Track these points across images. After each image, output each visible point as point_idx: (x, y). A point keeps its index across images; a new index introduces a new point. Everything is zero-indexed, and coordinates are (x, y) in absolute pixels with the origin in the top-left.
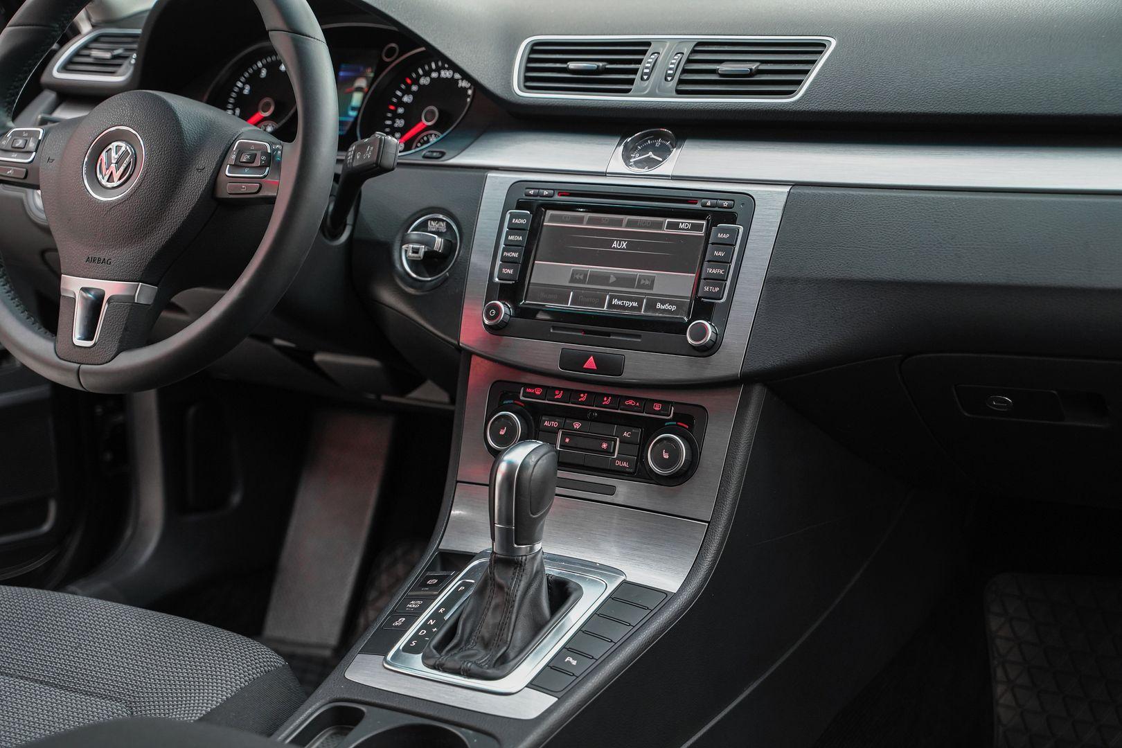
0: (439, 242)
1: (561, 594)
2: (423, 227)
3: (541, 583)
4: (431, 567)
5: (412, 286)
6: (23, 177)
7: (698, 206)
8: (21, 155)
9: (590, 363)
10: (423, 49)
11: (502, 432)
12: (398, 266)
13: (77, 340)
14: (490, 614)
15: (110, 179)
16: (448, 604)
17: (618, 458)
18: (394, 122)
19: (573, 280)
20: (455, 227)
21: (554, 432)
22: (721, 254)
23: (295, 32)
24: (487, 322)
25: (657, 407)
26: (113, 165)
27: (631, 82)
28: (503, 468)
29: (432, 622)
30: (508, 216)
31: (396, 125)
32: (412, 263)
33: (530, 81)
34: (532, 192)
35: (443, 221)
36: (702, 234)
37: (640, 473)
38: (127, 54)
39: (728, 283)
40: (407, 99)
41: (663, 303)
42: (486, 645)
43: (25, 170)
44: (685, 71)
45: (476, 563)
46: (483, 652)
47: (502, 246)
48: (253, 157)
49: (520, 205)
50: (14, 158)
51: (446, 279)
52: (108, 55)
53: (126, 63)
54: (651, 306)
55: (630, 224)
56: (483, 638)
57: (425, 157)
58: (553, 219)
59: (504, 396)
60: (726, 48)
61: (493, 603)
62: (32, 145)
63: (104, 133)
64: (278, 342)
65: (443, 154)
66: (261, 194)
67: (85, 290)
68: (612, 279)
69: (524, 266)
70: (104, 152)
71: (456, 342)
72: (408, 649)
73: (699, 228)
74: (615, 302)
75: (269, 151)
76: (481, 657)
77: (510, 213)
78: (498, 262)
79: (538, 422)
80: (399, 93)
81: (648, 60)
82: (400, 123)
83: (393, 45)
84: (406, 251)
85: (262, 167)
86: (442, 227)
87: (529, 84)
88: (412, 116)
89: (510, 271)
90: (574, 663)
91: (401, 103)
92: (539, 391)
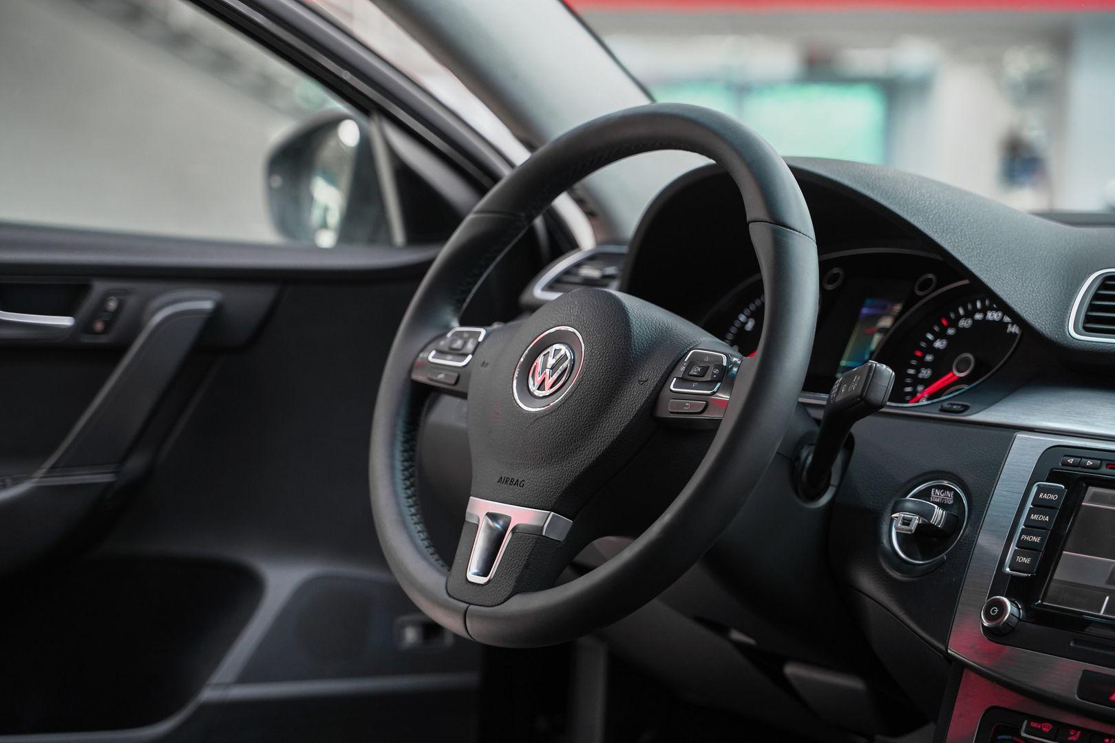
0: (939, 514)
2: (925, 494)
5: (898, 569)
6: (453, 382)
8: (457, 357)
10: (966, 282)
12: (885, 541)
13: (473, 575)
15: (541, 387)
18: (918, 372)
19: (1109, 582)
20: (964, 499)
23: (778, 223)
24: (986, 624)
26: (547, 371)
30: (1035, 489)
31: (920, 376)
32: (902, 538)
33: (1091, 322)
34: (1071, 461)
35: (951, 489)
40: (939, 344)
43: (456, 375)
47: (1021, 526)
48: (705, 370)
49: (1054, 476)
51: (942, 563)
52: (597, 274)
57: (943, 410)
58: (1095, 498)
59: (1000, 729)
62: (470, 346)
63: (546, 333)
64: (736, 635)
65: (966, 408)
66: (706, 416)
69: (1048, 556)
70: (542, 355)
71: (942, 647)
75: (725, 364)
77: (1038, 485)
78: (1013, 547)
80: (930, 337)
82: (925, 373)
83: (930, 276)
84: (896, 522)
86: (949, 498)
87: (1088, 325)
88: (942, 364)
89: (1026, 560)
91: (931, 349)
92: (1046, 729)
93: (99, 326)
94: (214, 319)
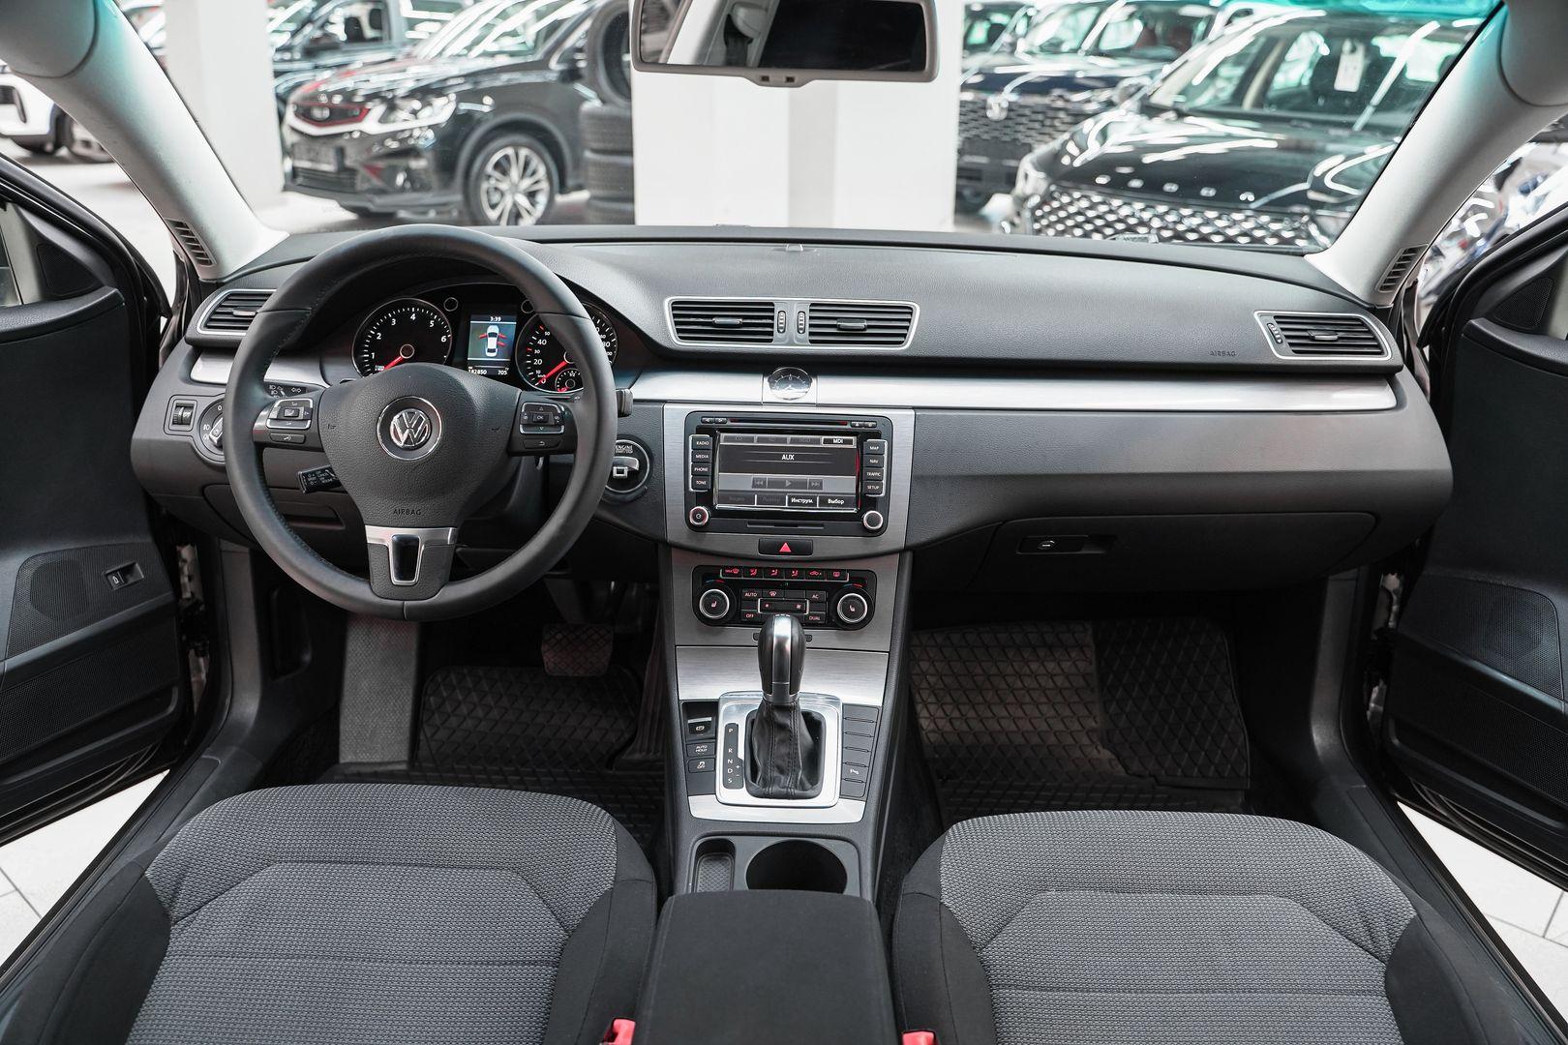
0: (635, 463)
4: (687, 717)
6: (303, 442)
7: (848, 427)
8: (294, 423)
9: (785, 548)
11: (714, 605)
13: (396, 581)
15: (408, 442)
16: (731, 743)
17: (810, 614)
18: (533, 362)
19: (754, 486)
20: (641, 447)
21: (756, 600)
22: (874, 462)
23: (572, 314)
24: (693, 523)
25: (837, 574)
27: (770, 333)
28: (774, 642)
29: (730, 761)
31: (535, 364)
32: (614, 480)
33: (682, 333)
35: (629, 445)
36: (854, 446)
37: (832, 623)
39: (884, 482)
41: (833, 499)
43: (303, 436)
44: (810, 326)
45: (725, 707)
46: (787, 779)
47: (691, 463)
48: (546, 418)
49: (700, 430)
50: (287, 426)
54: (824, 502)
55: (793, 441)
58: (727, 439)
59: (705, 577)
60: (836, 308)
62: (303, 413)
67: (396, 537)
68: (788, 484)
69: (708, 477)
71: (662, 539)
72: (727, 786)
73: (850, 442)
74: (793, 500)
75: (560, 412)
76: (787, 782)
77: (692, 437)
78: (690, 476)
79: (740, 595)
80: (534, 338)
81: (779, 317)
82: (538, 362)
84: (612, 472)
85: (557, 426)
86: (630, 450)
87: (687, 335)
89: (700, 483)
90: (856, 773)
91: (536, 347)
92: (736, 571)
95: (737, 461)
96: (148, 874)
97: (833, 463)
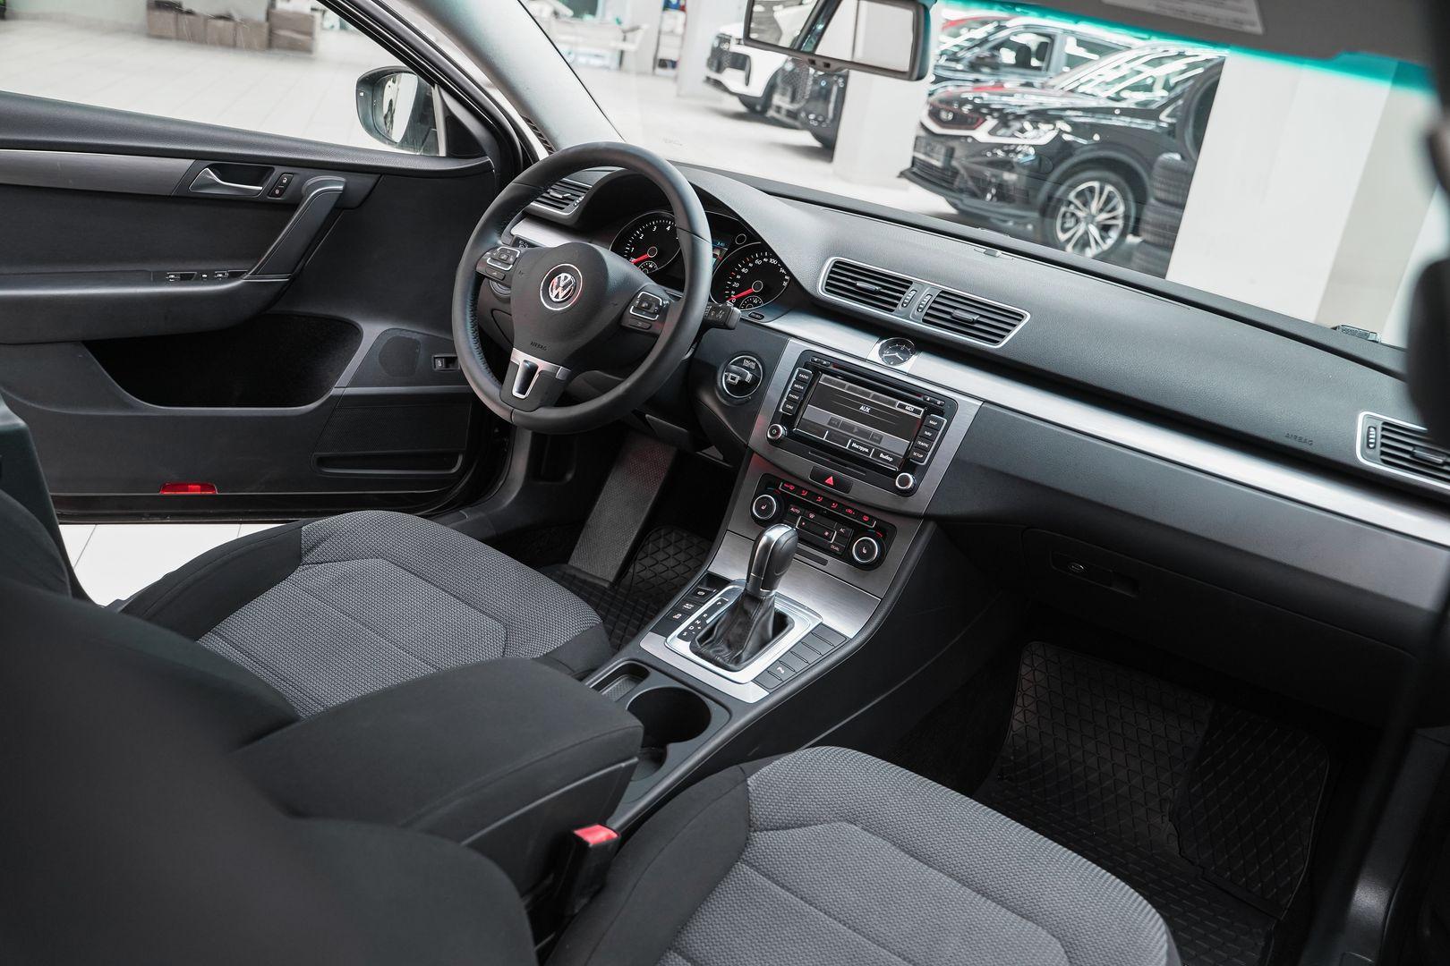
0: (749, 376)
1: (781, 623)
2: (740, 363)
3: (770, 616)
4: (701, 583)
5: (723, 397)
6: (501, 278)
7: (921, 399)
8: (503, 264)
9: (830, 480)
11: (763, 508)
12: (719, 383)
13: (515, 393)
14: (736, 626)
15: (557, 296)
16: (710, 611)
17: (833, 544)
18: (733, 284)
19: (829, 424)
20: (760, 366)
21: (797, 516)
22: (929, 434)
23: (694, 233)
24: (769, 436)
25: (866, 518)
26: (560, 288)
27: (895, 305)
28: (764, 540)
29: (698, 622)
30: (797, 371)
31: (733, 286)
32: (728, 384)
33: (830, 286)
34: (816, 360)
35: (754, 361)
36: (919, 417)
37: (845, 556)
38: (573, 197)
39: (930, 453)
40: (745, 271)
41: (885, 454)
42: (729, 646)
43: (503, 274)
44: (930, 308)
45: (730, 587)
46: (727, 650)
47: (789, 389)
48: (650, 306)
49: (807, 366)
50: (498, 265)
51: (747, 401)
52: (561, 197)
53: (571, 203)
54: (877, 454)
55: (874, 397)
56: (728, 640)
57: (750, 316)
58: (825, 380)
59: (770, 484)
60: (960, 300)
61: (740, 620)
62: (511, 260)
65: (763, 317)
66: (650, 331)
67: (525, 361)
68: (856, 430)
69: (800, 406)
70: (556, 278)
71: (746, 443)
72: (680, 636)
73: (918, 412)
74: (854, 445)
75: (661, 304)
76: (726, 653)
77: (799, 369)
78: (785, 399)
79: (787, 507)
80: (740, 266)
81: (910, 294)
82: (736, 285)
83: (744, 235)
84: (726, 377)
85: (654, 314)
86: (753, 366)
87: (828, 287)
88: (745, 283)
89: (791, 408)
90: (783, 672)
91: (740, 272)
92: (792, 488)
93: (277, 192)
94: (343, 195)
95: (828, 400)
96: (303, 528)
97: (899, 425)
